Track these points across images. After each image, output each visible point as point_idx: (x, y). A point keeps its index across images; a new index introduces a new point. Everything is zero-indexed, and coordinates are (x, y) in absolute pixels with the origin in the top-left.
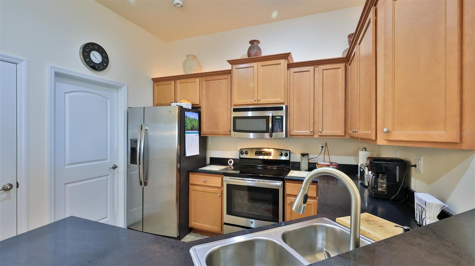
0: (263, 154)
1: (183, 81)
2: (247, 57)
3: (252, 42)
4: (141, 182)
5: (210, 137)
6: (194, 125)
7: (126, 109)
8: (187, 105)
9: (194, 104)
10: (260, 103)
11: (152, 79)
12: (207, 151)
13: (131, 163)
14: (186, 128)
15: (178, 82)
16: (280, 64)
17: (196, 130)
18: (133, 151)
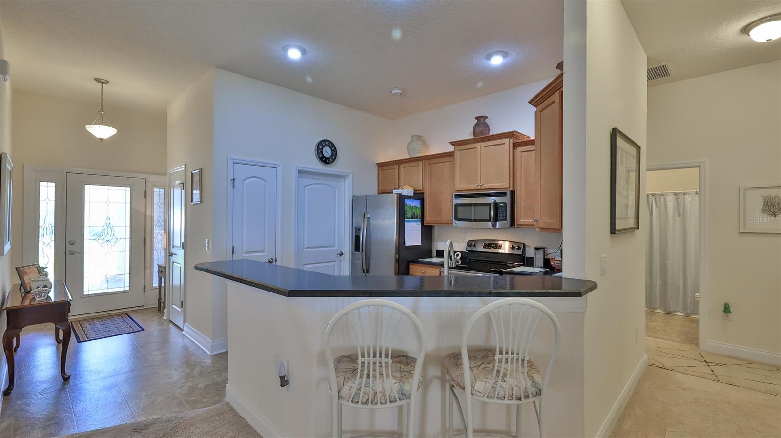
0: (492, 247)
1: (407, 165)
2: (472, 137)
3: (478, 118)
4: (363, 270)
5: (436, 227)
6: (416, 213)
7: (352, 198)
8: (408, 191)
9: (417, 189)
10: (482, 188)
11: (377, 164)
12: (433, 243)
13: (355, 251)
14: (406, 216)
15: (402, 166)
16: (504, 144)
17: (417, 218)
18: (357, 238)
